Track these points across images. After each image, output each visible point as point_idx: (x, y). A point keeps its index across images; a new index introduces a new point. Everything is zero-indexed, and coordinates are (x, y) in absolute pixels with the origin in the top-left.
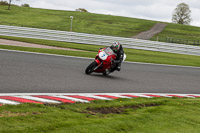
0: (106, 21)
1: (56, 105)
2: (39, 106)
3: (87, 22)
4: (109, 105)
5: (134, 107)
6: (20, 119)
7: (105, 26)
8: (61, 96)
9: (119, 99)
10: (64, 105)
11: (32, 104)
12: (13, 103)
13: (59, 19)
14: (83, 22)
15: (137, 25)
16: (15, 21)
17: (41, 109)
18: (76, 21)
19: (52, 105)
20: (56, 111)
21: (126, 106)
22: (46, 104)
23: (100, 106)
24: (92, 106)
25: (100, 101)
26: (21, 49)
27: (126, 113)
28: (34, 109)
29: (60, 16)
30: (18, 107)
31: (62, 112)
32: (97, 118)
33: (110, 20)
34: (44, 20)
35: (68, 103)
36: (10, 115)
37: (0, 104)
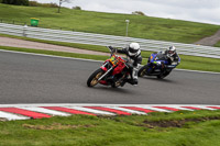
0: (165, 26)
1: (111, 117)
2: (92, 118)
3: (144, 27)
4: (169, 117)
5: (196, 120)
6: (72, 132)
7: (164, 30)
8: (116, 107)
9: (180, 112)
10: (118, 117)
11: (84, 116)
12: (63, 114)
13: (112, 23)
14: (140, 27)
15: (199, 30)
16: (66, 25)
17: (94, 122)
18: (132, 25)
19: (106, 117)
20: (111, 123)
21: (187, 119)
22: (99, 116)
23: (158, 118)
24: (150, 118)
25: (159, 113)
26: (72, 55)
27: (187, 126)
28: (87, 122)
29: (115, 19)
30: (69, 118)
31: (117, 125)
32: (155, 132)
33: (170, 24)
34: (96, 24)
35: (123, 115)
36: (60, 127)
37: (50, 115)
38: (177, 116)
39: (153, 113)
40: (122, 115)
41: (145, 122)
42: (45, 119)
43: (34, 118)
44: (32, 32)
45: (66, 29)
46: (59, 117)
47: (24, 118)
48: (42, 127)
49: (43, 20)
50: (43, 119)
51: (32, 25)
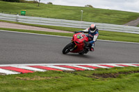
0: (106, 14)
1: (72, 72)
2: (59, 73)
3: (92, 15)
4: (108, 72)
5: (126, 73)
6: (47, 81)
7: (105, 17)
8: (75, 65)
9: (115, 68)
10: (76, 72)
12: (41, 70)
13: (73, 13)
14: (90, 15)
15: (128, 16)
16: (43, 14)
17: (61, 75)
18: (85, 14)
19: (69, 72)
20: (72, 76)
21: (120, 73)
22: (64, 71)
23: (102, 72)
24: (97, 72)
25: (102, 69)
26: (47, 33)
27: (120, 77)
28: (56, 75)
29: (74, 10)
30: (45, 73)
31: (75, 77)
32: (100, 80)
33: (109, 13)
36: (39, 78)
37: (33, 71)
38: (114, 71)
39: (99, 69)
40: (79, 71)
41: (93, 74)
42: (30, 73)
43: (23, 73)
44: (21, 19)
46: (38, 72)
47: (17, 73)
48: (28, 79)
49: (29, 11)
50: (28, 73)
51: (22, 15)
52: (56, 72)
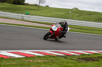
0: (88, 14)
1: (63, 56)
2: (54, 57)
3: (78, 15)
4: (90, 57)
6: (45, 63)
7: (88, 16)
8: (65, 52)
9: (95, 54)
11: (50, 56)
12: (41, 55)
13: (64, 13)
14: (76, 15)
16: (42, 14)
18: (73, 14)
19: (61, 56)
20: (63, 59)
21: (98, 57)
22: (58, 56)
23: (85, 57)
24: (81, 57)
25: (85, 55)
27: (98, 61)
28: (52, 58)
29: (64, 11)
30: (44, 57)
32: (84, 63)
33: (90, 13)
35: (68, 55)
36: (40, 61)
37: (35, 55)
38: (94, 56)
39: (83, 55)
41: (79, 58)
42: (33, 57)
43: (27, 57)
44: (26, 17)
45: (42, 16)
46: (39, 56)
47: (23, 57)
48: (31, 61)
49: (31, 12)
50: (31, 57)
51: (26, 14)
52: (51, 56)
